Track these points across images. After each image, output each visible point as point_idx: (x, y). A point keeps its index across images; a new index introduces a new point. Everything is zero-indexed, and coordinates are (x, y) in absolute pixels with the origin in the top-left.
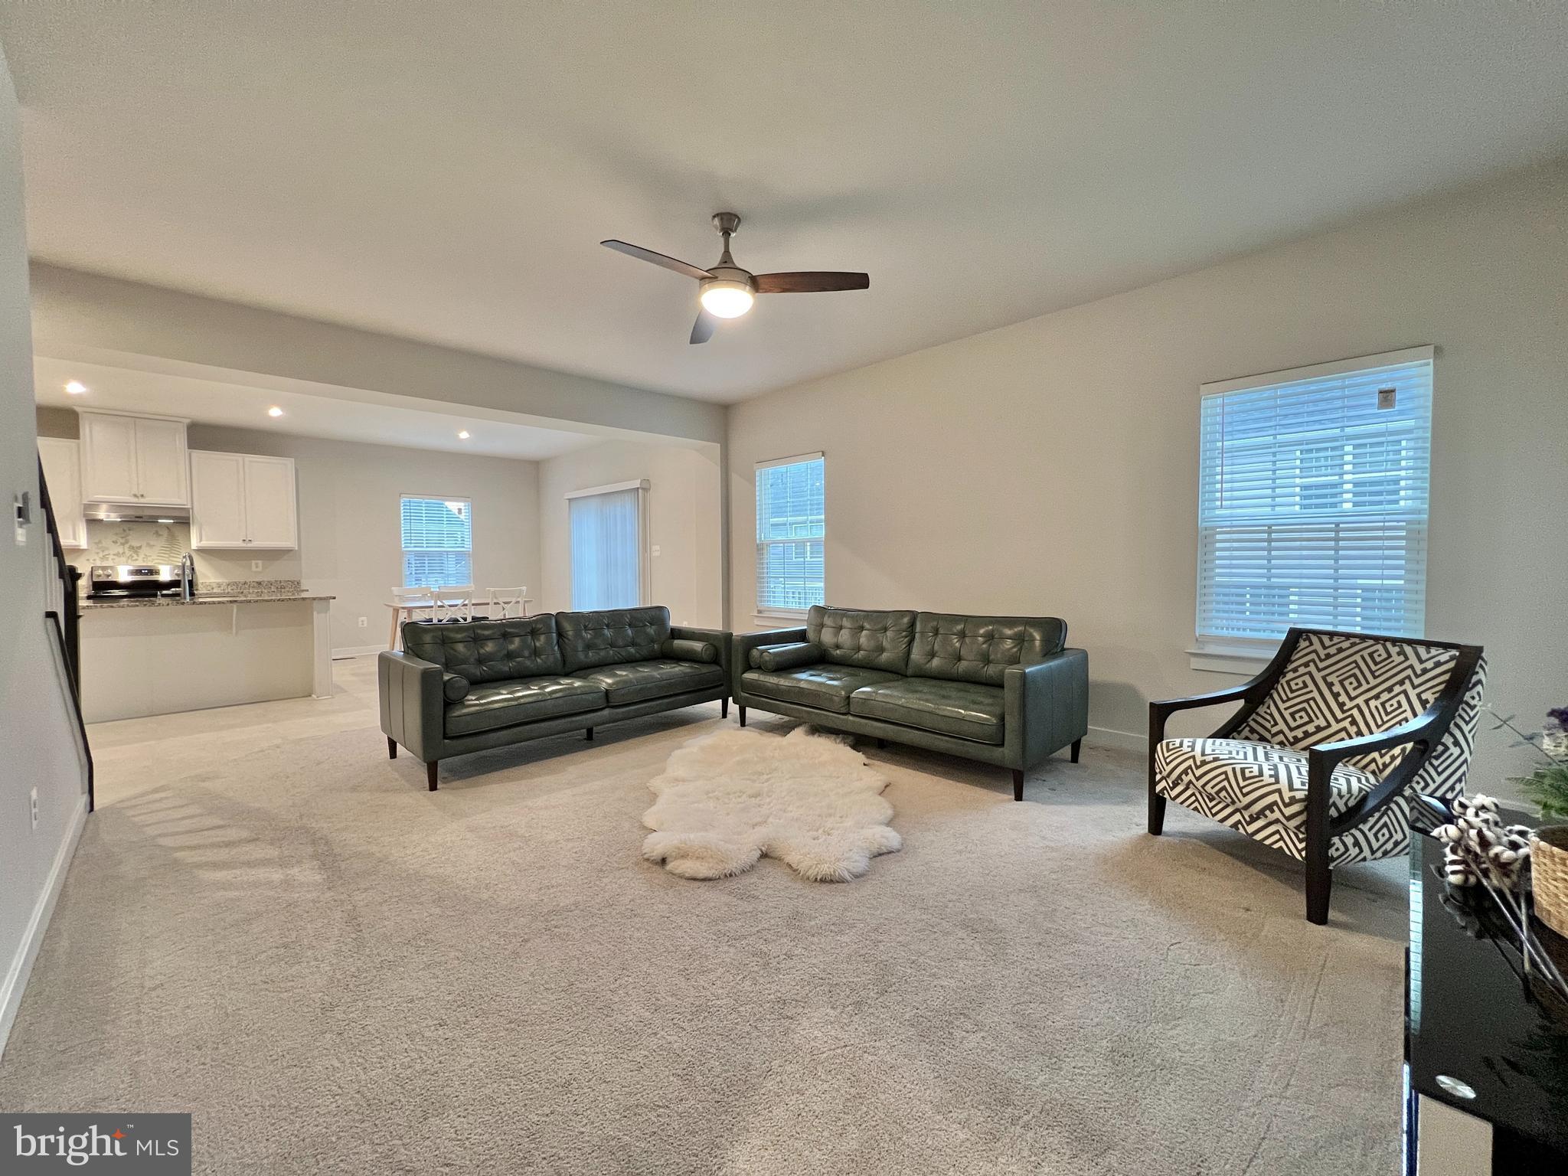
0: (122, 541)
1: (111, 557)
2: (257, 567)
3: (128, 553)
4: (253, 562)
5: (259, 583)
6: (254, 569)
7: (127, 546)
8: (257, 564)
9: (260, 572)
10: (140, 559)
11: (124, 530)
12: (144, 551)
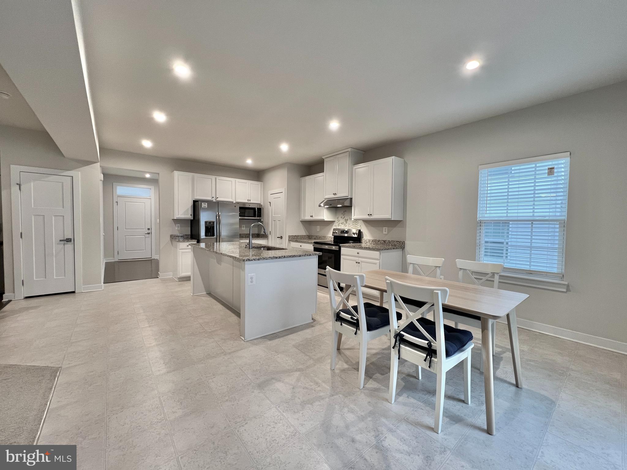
0: (343, 217)
1: (340, 224)
2: (385, 231)
3: (345, 223)
4: (384, 228)
5: (384, 241)
6: (384, 233)
7: (344, 219)
8: (385, 229)
9: (386, 235)
10: (347, 225)
11: (344, 212)
12: (348, 222)
